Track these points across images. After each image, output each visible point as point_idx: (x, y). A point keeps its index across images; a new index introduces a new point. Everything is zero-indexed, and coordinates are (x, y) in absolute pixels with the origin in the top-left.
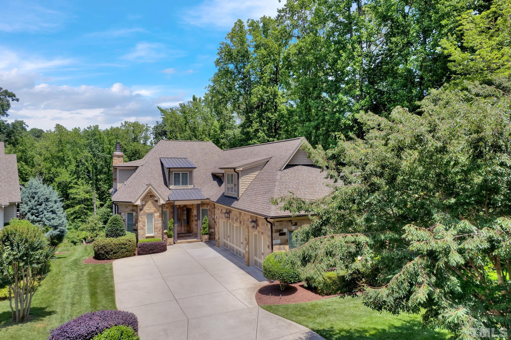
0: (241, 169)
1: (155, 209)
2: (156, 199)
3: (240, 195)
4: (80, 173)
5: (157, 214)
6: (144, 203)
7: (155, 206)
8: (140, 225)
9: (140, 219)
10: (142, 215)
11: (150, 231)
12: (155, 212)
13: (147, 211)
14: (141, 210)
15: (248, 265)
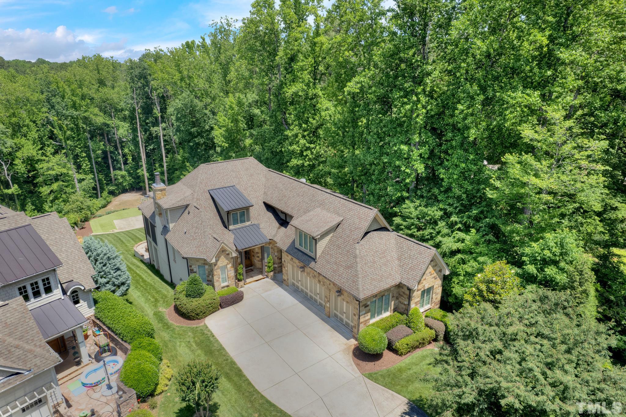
0: (319, 237)
1: (227, 261)
2: (227, 253)
3: (318, 257)
4: (44, 139)
5: (230, 266)
6: (217, 259)
7: (227, 259)
8: (215, 278)
9: (215, 273)
10: (217, 269)
11: (224, 280)
12: (228, 264)
13: (220, 265)
14: (215, 265)
15: (329, 317)
